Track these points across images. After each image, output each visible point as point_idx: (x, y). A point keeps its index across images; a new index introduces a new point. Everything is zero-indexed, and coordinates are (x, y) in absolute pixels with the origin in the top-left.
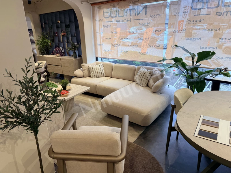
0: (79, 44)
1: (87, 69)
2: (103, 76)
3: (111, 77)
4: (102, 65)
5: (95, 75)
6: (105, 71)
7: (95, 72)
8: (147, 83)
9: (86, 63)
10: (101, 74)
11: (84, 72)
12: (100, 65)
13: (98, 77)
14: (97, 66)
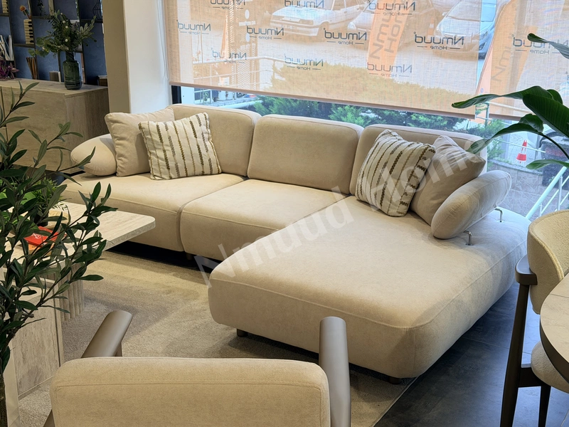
0: (89, 23)
1: (133, 138)
2: (207, 171)
3: (246, 178)
4: (203, 122)
5: (172, 164)
6: (216, 148)
7: (169, 154)
8: (407, 200)
9: (127, 109)
10: (197, 160)
11: (118, 149)
12: (193, 118)
13: (182, 173)
14: (178, 123)
